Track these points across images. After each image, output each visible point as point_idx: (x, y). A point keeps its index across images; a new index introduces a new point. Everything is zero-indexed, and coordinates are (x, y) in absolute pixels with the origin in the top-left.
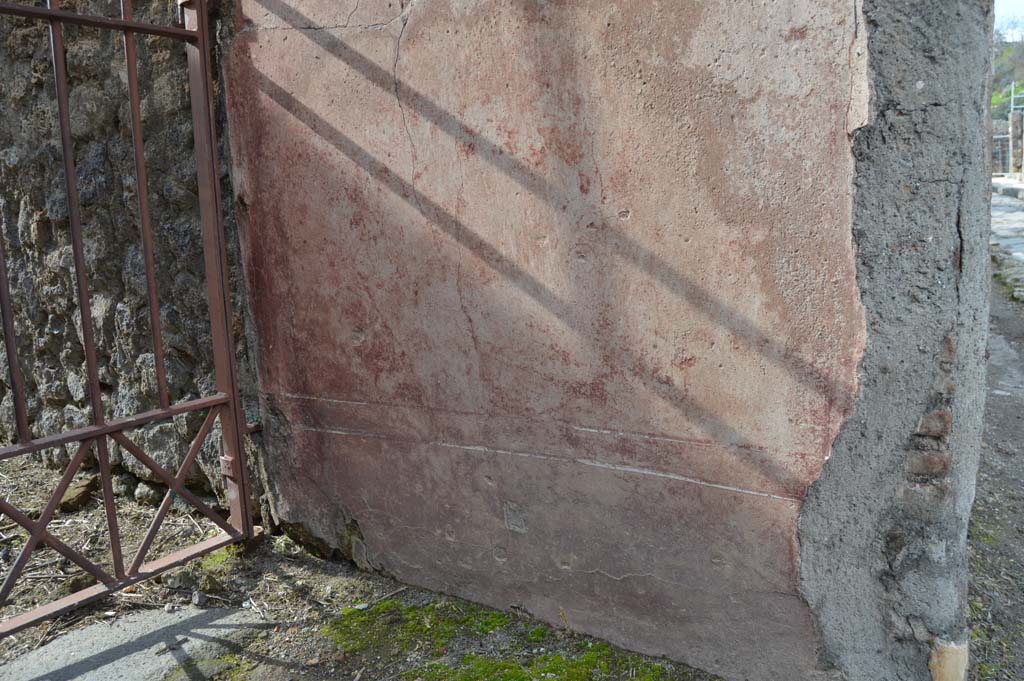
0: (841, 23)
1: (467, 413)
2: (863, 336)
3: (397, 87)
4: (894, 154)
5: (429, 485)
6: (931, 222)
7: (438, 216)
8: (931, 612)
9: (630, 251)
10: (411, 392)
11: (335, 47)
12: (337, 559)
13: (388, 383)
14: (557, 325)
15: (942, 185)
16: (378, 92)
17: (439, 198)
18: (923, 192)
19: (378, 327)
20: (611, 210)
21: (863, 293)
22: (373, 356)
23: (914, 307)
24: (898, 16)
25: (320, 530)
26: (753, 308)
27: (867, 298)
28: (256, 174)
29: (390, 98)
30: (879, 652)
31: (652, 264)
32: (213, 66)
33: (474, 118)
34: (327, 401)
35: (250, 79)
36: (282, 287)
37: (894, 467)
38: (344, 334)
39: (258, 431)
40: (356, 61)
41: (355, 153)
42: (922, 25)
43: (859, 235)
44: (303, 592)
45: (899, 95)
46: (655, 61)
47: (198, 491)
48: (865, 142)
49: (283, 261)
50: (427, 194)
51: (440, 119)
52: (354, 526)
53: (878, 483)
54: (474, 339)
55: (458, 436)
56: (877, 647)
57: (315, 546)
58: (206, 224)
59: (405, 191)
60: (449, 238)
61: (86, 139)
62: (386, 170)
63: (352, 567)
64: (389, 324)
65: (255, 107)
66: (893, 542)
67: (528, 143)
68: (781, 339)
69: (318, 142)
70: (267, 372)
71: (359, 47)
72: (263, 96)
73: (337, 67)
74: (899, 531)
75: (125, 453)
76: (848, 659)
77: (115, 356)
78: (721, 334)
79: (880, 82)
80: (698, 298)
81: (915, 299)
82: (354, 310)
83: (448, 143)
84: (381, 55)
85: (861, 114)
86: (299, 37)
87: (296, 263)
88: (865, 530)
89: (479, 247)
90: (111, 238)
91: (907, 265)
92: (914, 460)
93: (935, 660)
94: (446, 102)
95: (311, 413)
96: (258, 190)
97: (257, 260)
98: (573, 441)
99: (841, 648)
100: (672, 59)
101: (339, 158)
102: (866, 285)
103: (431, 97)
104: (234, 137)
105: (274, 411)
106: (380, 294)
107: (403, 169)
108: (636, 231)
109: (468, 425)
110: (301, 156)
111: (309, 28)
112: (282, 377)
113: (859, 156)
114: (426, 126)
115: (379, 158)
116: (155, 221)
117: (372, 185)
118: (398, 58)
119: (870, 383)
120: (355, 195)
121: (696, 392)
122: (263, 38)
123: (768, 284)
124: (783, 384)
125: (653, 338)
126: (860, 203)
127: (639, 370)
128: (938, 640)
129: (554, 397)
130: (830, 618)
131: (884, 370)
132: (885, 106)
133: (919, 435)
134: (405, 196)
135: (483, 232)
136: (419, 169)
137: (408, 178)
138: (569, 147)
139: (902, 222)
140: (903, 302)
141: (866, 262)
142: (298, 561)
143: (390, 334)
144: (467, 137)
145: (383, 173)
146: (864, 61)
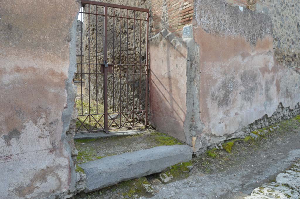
2: (186, 109)
3: (161, 83)
5: (162, 121)
8: (193, 134)
9: (174, 100)
10: (161, 111)
11: (157, 78)
12: (154, 129)
13: (159, 110)
14: (169, 105)
15: (192, 98)
16: (160, 83)
17: (163, 94)
20: (173, 97)
22: (158, 107)
25: (153, 126)
26: (181, 106)
27: (187, 106)
28: (151, 88)
29: (161, 84)
31: (176, 102)
32: (148, 76)
33: (166, 87)
34: (155, 112)
35: (151, 79)
36: (152, 100)
37: (190, 121)
38: (156, 105)
39: (149, 115)
40: (158, 80)
41: (158, 88)
43: (186, 101)
44: (150, 131)
46: (176, 85)
47: (143, 121)
48: (186, 93)
49: (152, 97)
51: (164, 87)
52: (156, 125)
53: (189, 122)
54: (165, 107)
55: (164, 116)
56: (189, 137)
57: (153, 127)
58: (146, 92)
59: (161, 93)
60: (164, 97)
61: (137, 80)
63: (156, 130)
64: (160, 105)
65: (151, 82)
66: (190, 127)
67: (169, 90)
68: (182, 109)
69: (155, 87)
70: (150, 108)
71: (159, 79)
72: (152, 81)
73: (157, 80)
75: (137, 116)
76: (187, 138)
77: (137, 105)
78: (179, 108)
79: (187, 90)
80: (178, 105)
82: (157, 103)
83: (164, 89)
84: (160, 80)
86: (154, 76)
87: (153, 97)
88: (188, 126)
89: (166, 98)
90: (138, 92)
91: (189, 104)
92: (191, 121)
94: (164, 85)
95: (153, 113)
96: (151, 90)
97: (150, 97)
98: (171, 117)
101: (157, 88)
104: (149, 85)
105: (150, 112)
106: (159, 102)
107: (161, 90)
108: (175, 99)
109: (164, 115)
110: (154, 88)
111: (155, 76)
112: (151, 109)
113: (186, 95)
114: (163, 87)
116: (142, 91)
117: (159, 91)
119: (187, 113)
120: (158, 92)
121: (178, 113)
122: (152, 76)
123: (182, 104)
125: (175, 108)
126: (186, 99)
127: (175, 111)
129: (170, 113)
130: (186, 134)
132: (187, 91)
135: (166, 97)
138: (171, 91)
139: (189, 100)
140: (189, 107)
141: (187, 103)
142: (151, 129)
145: (160, 90)
146: (186, 88)
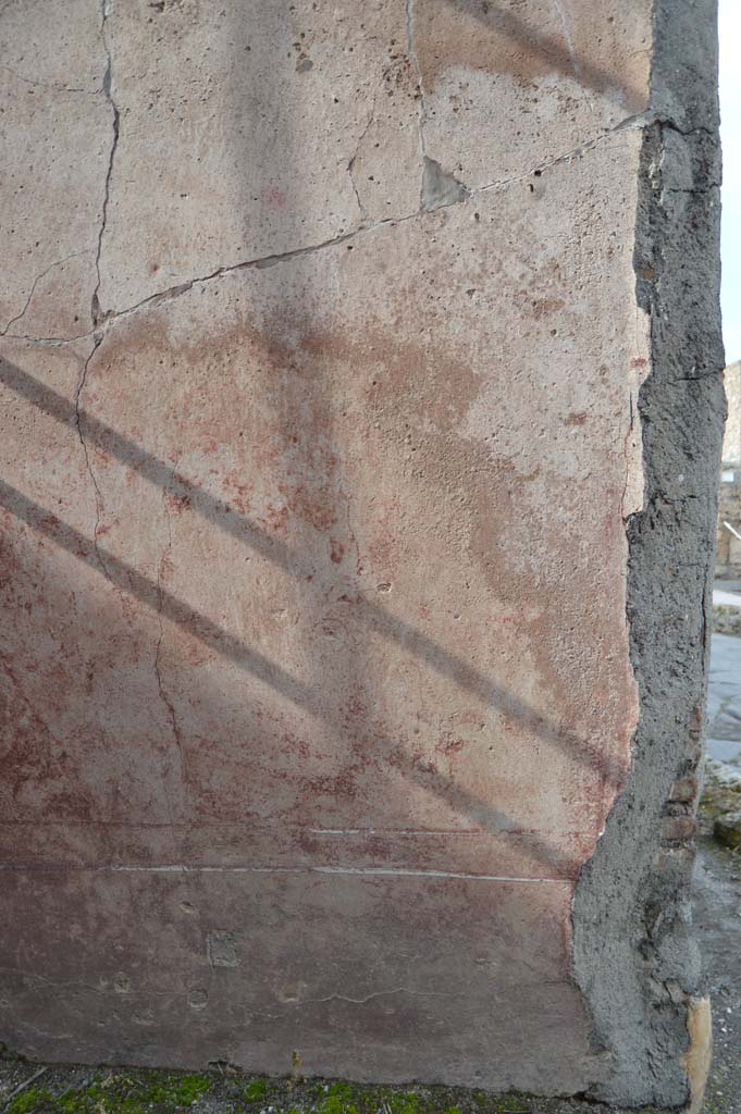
0: (619, 414)
1: (159, 826)
2: (636, 711)
3: (80, 420)
4: (659, 538)
5: (93, 924)
6: (687, 601)
7: (132, 581)
8: (685, 972)
9: (389, 627)
13: (35, 795)
14: (294, 712)
15: (695, 567)
16: (48, 422)
17: (134, 558)
18: (681, 575)
19: (24, 721)
20: (368, 582)
21: (636, 669)
22: (12, 761)
23: (674, 680)
24: (665, 415)
26: (528, 688)
27: (639, 674)
29: (66, 431)
30: (640, 1023)
31: (416, 643)
33: (192, 467)
37: (652, 835)
42: (683, 425)
43: (632, 615)
45: (666, 486)
46: (427, 427)
48: (638, 528)
50: (115, 553)
51: (142, 464)
54: (177, 732)
56: (638, 1018)
59: (82, 548)
60: (146, 609)
62: (54, 520)
64: (44, 717)
66: (651, 908)
67: (264, 500)
68: (556, 718)
74: (657, 898)
76: (616, 1038)
78: (492, 715)
79: (651, 473)
80: (467, 678)
81: (675, 673)
83: (153, 495)
84: (60, 377)
85: (636, 501)
88: (624, 902)
91: (670, 642)
92: (668, 826)
93: (691, 1019)
94: (153, 443)
98: (310, 847)
99: (609, 1027)
100: (445, 428)
102: (638, 662)
103: (130, 436)
107: (82, 521)
108: (397, 605)
113: (632, 540)
114: (120, 471)
115: (43, 504)
117: (29, 537)
118: (83, 384)
119: (641, 755)
121: (463, 778)
123: (543, 662)
124: (558, 764)
125: (415, 722)
126: (633, 584)
127: (397, 758)
128: (692, 999)
129: (286, 797)
130: (599, 999)
131: (651, 743)
132: (655, 494)
133: (670, 802)
134: (82, 554)
135: (196, 602)
136: (106, 521)
137: (88, 532)
138: (319, 510)
139: (666, 602)
140: (666, 675)
141: (636, 638)
143: (45, 730)
144: (181, 489)
146: (639, 452)
